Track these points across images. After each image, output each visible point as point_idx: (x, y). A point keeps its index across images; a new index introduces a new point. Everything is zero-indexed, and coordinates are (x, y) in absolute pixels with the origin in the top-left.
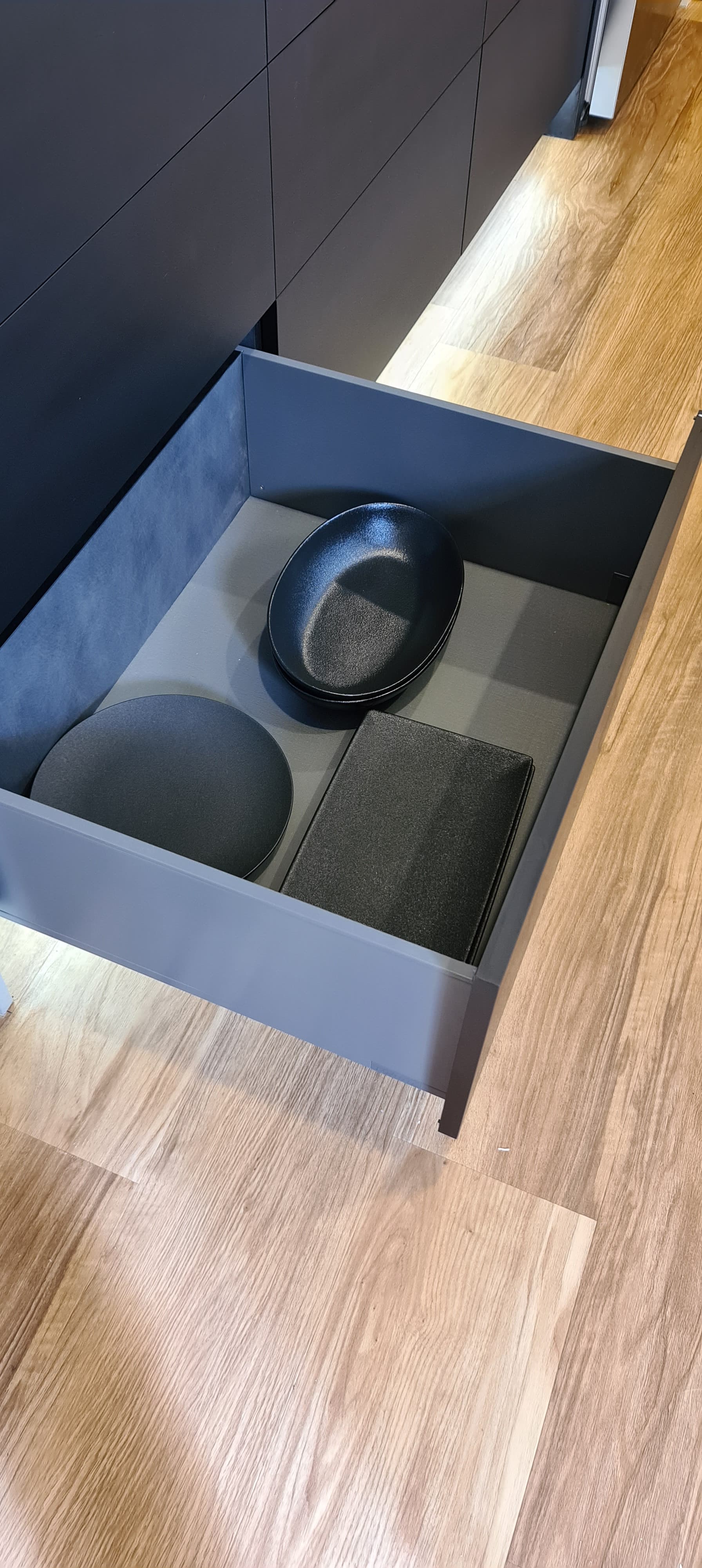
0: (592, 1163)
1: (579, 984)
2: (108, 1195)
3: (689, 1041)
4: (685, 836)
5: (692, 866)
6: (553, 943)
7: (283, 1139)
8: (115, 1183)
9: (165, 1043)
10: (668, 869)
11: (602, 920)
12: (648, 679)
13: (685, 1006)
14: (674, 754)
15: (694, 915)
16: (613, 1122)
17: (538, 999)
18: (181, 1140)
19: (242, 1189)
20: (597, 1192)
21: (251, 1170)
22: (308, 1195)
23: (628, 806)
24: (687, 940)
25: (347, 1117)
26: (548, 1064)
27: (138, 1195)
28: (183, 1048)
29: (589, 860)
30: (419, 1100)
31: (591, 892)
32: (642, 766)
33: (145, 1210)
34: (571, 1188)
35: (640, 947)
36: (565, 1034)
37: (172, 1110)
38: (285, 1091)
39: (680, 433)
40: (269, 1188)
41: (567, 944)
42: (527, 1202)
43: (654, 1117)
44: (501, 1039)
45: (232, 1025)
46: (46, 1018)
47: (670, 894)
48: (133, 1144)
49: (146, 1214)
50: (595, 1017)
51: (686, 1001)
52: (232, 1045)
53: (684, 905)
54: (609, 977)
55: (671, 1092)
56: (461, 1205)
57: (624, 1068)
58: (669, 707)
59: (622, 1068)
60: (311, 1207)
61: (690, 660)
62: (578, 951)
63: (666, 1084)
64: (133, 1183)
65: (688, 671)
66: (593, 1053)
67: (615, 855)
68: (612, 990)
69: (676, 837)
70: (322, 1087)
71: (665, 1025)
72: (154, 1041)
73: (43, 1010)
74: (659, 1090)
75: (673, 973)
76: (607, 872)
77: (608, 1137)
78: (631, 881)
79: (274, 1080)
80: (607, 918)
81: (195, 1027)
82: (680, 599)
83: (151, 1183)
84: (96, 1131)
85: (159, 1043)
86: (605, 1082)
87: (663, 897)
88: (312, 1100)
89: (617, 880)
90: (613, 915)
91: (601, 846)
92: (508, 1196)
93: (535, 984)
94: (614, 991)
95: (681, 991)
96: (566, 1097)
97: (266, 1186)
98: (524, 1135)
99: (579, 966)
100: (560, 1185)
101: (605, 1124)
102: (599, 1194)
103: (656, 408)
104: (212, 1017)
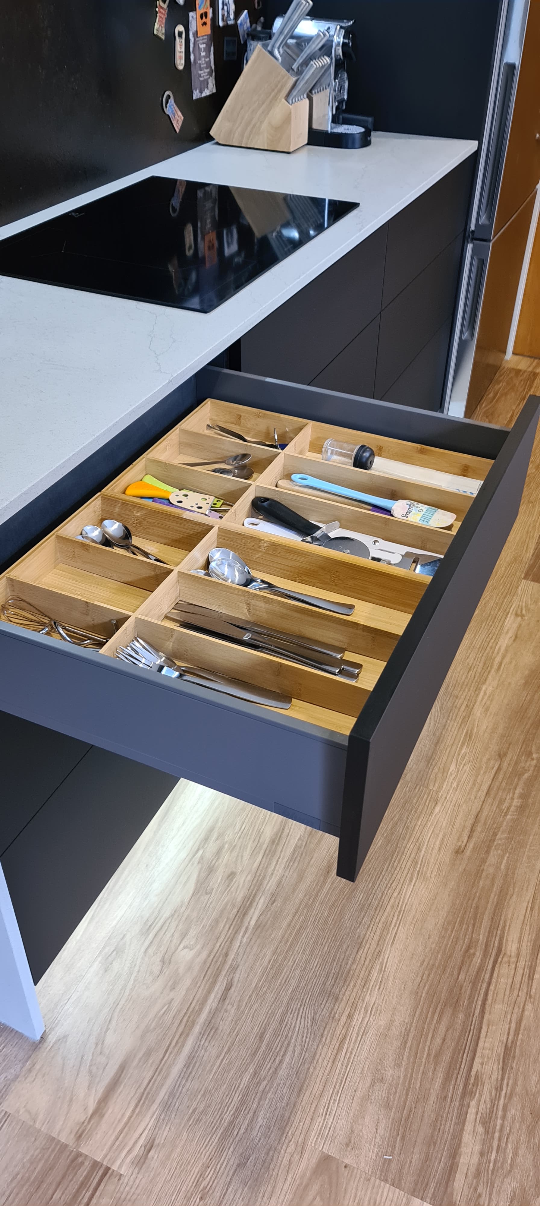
0: (452, 1169)
1: (443, 1027)
2: (103, 1184)
3: (521, 1075)
4: (515, 916)
5: (521, 938)
6: (424, 995)
7: (230, 1143)
8: (108, 1175)
9: (149, 1065)
10: (504, 941)
11: (458, 978)
12: (490, 801)
13: (518, 1047)
14: (507, 855)
15: (523, 976)
16: (467, 1137)
17: (413, 1038)
18: (156, 1142)
19: (198, 1183)
20: (455, 1194)
21: (206, 1168)
22: (246, 1189)
23: (476, 893)
24: (518, 996)
25: (275, 1128)
26: (420, 1090)
27: (124, 1185)
28: (162, 1069)
29: (449, 932)
30: (328, 1115)
31: (450, 957)
32: (485, 863)
33: (129, 1197)
34: (437, 1190)
35: (485, 999)
36: (433, 1066)
37: (151, 1118)
38: (232, 1106)
39: (508, 630)
40: (217, 1183)
41: (434, 996)
42: (405, 1200)
43: (497, 1135)
44: (387, 1069)
45: (197, 1052)
46: (68, 1043)
47: (506, 959)
48: (123, 1144)
49: (129, 1200)
50: (454, 1054)
51: (519, 1043)
52: (196, 1068)
53: (516, 969)
54: (464, 1022)
55: (509, 1116)
56: (356, 1201)
57: (475, 1095)
58: (504, 820)
59: (473, 1095)
60: (247, 1199)
61: (518, 787)
62: (442, 1001)
63: (505, 1109)
64: (121, 1175)
65: (516, 795)
66: (453, 1082)
67: (467, 929)
68: (466, 1032)
69: (510, 916)
70: (259, 1103)
71: (504, 1062)
72: (141, 1064)
73: (66, 1037)
74: (500, 1113)
75: (509, 1020)
76: (462, 941)
77: (463, 1149)
78: (479, 949)
79: (225, 1096)
80: (462, 976)
81: (171, 1053)
82: (510, 744)
83: (134, 1176)
84: (97, 1133)
85: (145, 1065)
86: (461, 1105)
87: (501, 962)
88: (251, 1114)
89: (469, 947)
90: (466, 974)
91: (458, 922)
92: (391, 1195)
93: (411, 1027)
94: (467, 1033)
95: (515, 1035)
96: (433, 1116)
97: (216, 1181)
98: (403, 1146)
99: (442, 1013)
100: (428, 1187)
101: (461, 1139)
102: (457, 1195)
103: (492, 613)
104: (183, 1046)
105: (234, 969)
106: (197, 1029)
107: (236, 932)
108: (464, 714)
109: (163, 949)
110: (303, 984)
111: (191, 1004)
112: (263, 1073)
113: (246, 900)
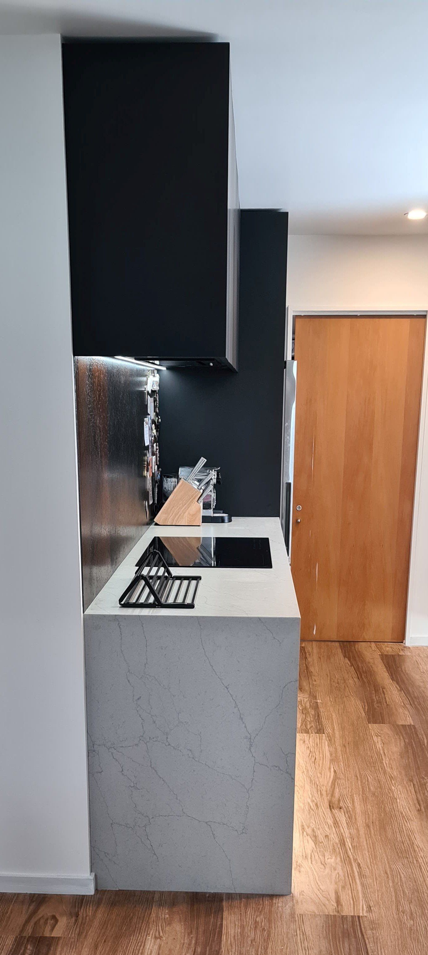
104: (356, 882)
105: (355, 860)
106: (357, 877)
107: (346, 851)
108: (383, 771)
109: (319, 861)
110: (389, 857)
111: (347, 872)
112: (396, 881)
113: (341, 841)
